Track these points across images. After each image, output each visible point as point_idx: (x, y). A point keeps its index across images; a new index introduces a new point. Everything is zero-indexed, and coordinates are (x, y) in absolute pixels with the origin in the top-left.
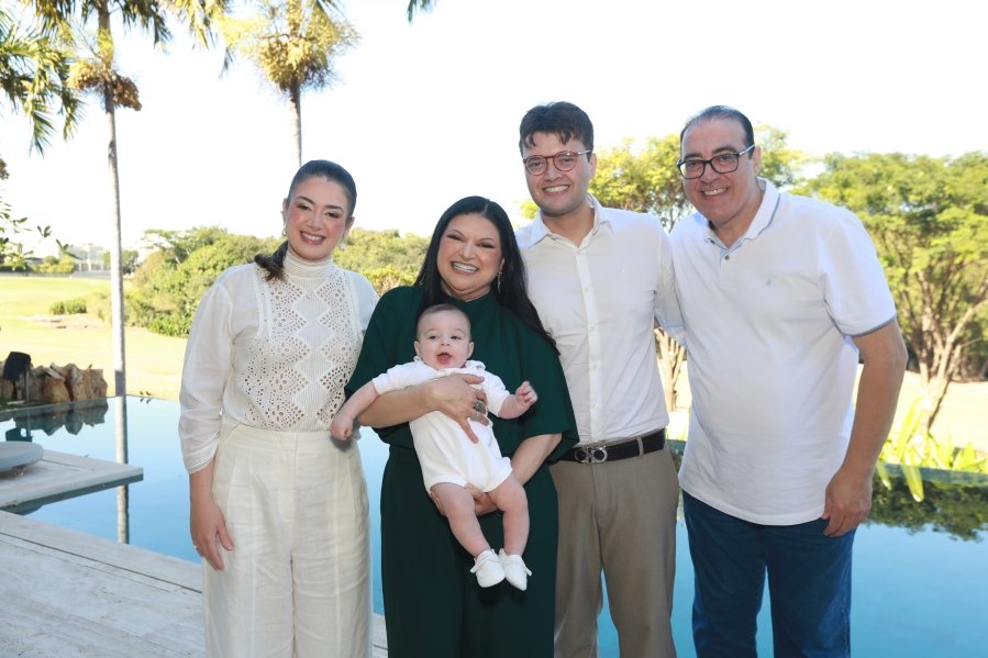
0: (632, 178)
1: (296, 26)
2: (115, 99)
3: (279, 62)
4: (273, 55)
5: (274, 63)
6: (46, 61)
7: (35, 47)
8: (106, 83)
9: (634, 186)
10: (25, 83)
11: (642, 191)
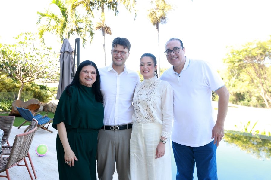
0: (261, 48)
1: (158, 6)
2: (105, 32)
3: (153, 17)
4: (151, 15)
5: (152, 17)
6: (87, 23)
7: (84, 20)
8: (103, 28)
9: (262, 50)
10: (81, 30)
11: (264, 52)
